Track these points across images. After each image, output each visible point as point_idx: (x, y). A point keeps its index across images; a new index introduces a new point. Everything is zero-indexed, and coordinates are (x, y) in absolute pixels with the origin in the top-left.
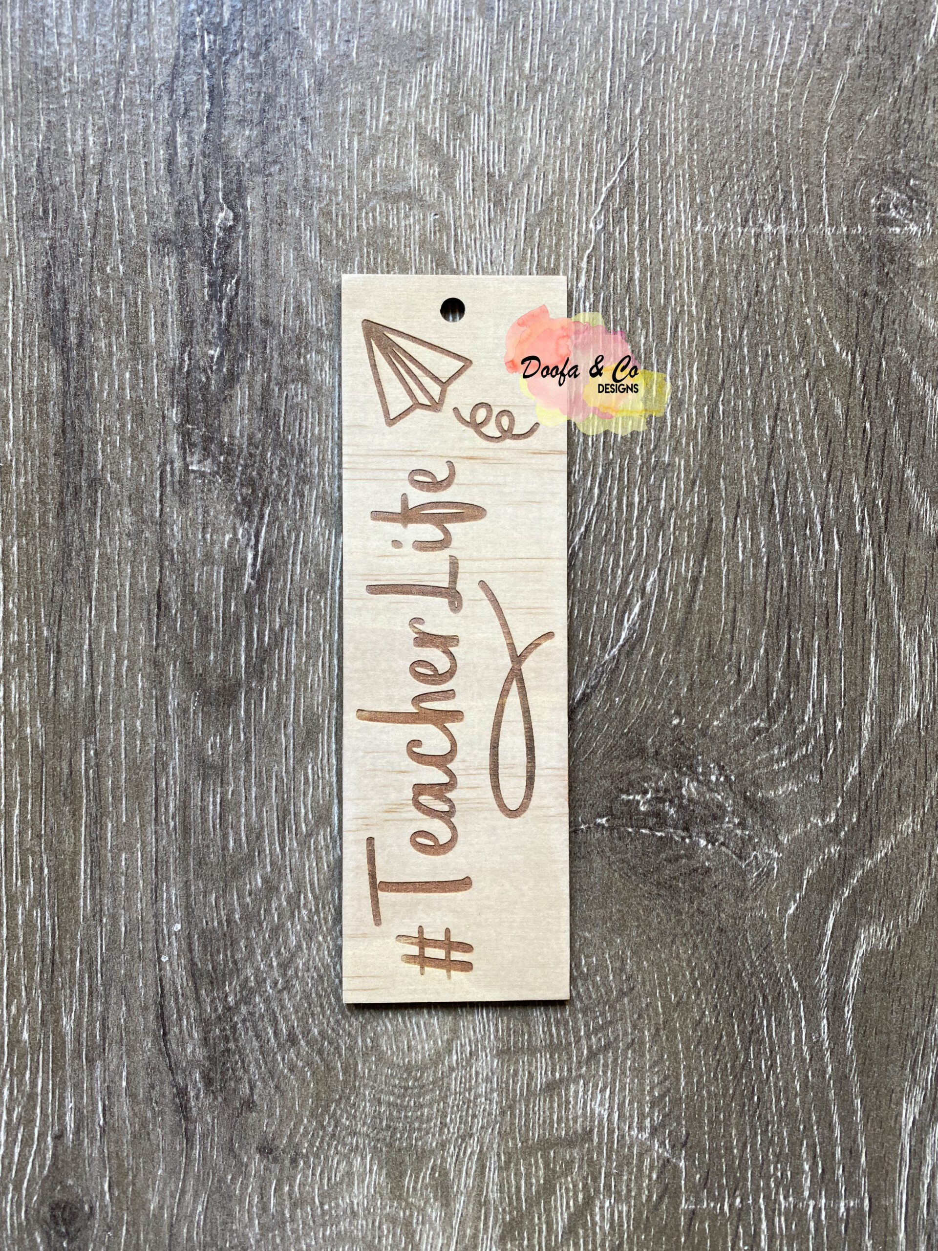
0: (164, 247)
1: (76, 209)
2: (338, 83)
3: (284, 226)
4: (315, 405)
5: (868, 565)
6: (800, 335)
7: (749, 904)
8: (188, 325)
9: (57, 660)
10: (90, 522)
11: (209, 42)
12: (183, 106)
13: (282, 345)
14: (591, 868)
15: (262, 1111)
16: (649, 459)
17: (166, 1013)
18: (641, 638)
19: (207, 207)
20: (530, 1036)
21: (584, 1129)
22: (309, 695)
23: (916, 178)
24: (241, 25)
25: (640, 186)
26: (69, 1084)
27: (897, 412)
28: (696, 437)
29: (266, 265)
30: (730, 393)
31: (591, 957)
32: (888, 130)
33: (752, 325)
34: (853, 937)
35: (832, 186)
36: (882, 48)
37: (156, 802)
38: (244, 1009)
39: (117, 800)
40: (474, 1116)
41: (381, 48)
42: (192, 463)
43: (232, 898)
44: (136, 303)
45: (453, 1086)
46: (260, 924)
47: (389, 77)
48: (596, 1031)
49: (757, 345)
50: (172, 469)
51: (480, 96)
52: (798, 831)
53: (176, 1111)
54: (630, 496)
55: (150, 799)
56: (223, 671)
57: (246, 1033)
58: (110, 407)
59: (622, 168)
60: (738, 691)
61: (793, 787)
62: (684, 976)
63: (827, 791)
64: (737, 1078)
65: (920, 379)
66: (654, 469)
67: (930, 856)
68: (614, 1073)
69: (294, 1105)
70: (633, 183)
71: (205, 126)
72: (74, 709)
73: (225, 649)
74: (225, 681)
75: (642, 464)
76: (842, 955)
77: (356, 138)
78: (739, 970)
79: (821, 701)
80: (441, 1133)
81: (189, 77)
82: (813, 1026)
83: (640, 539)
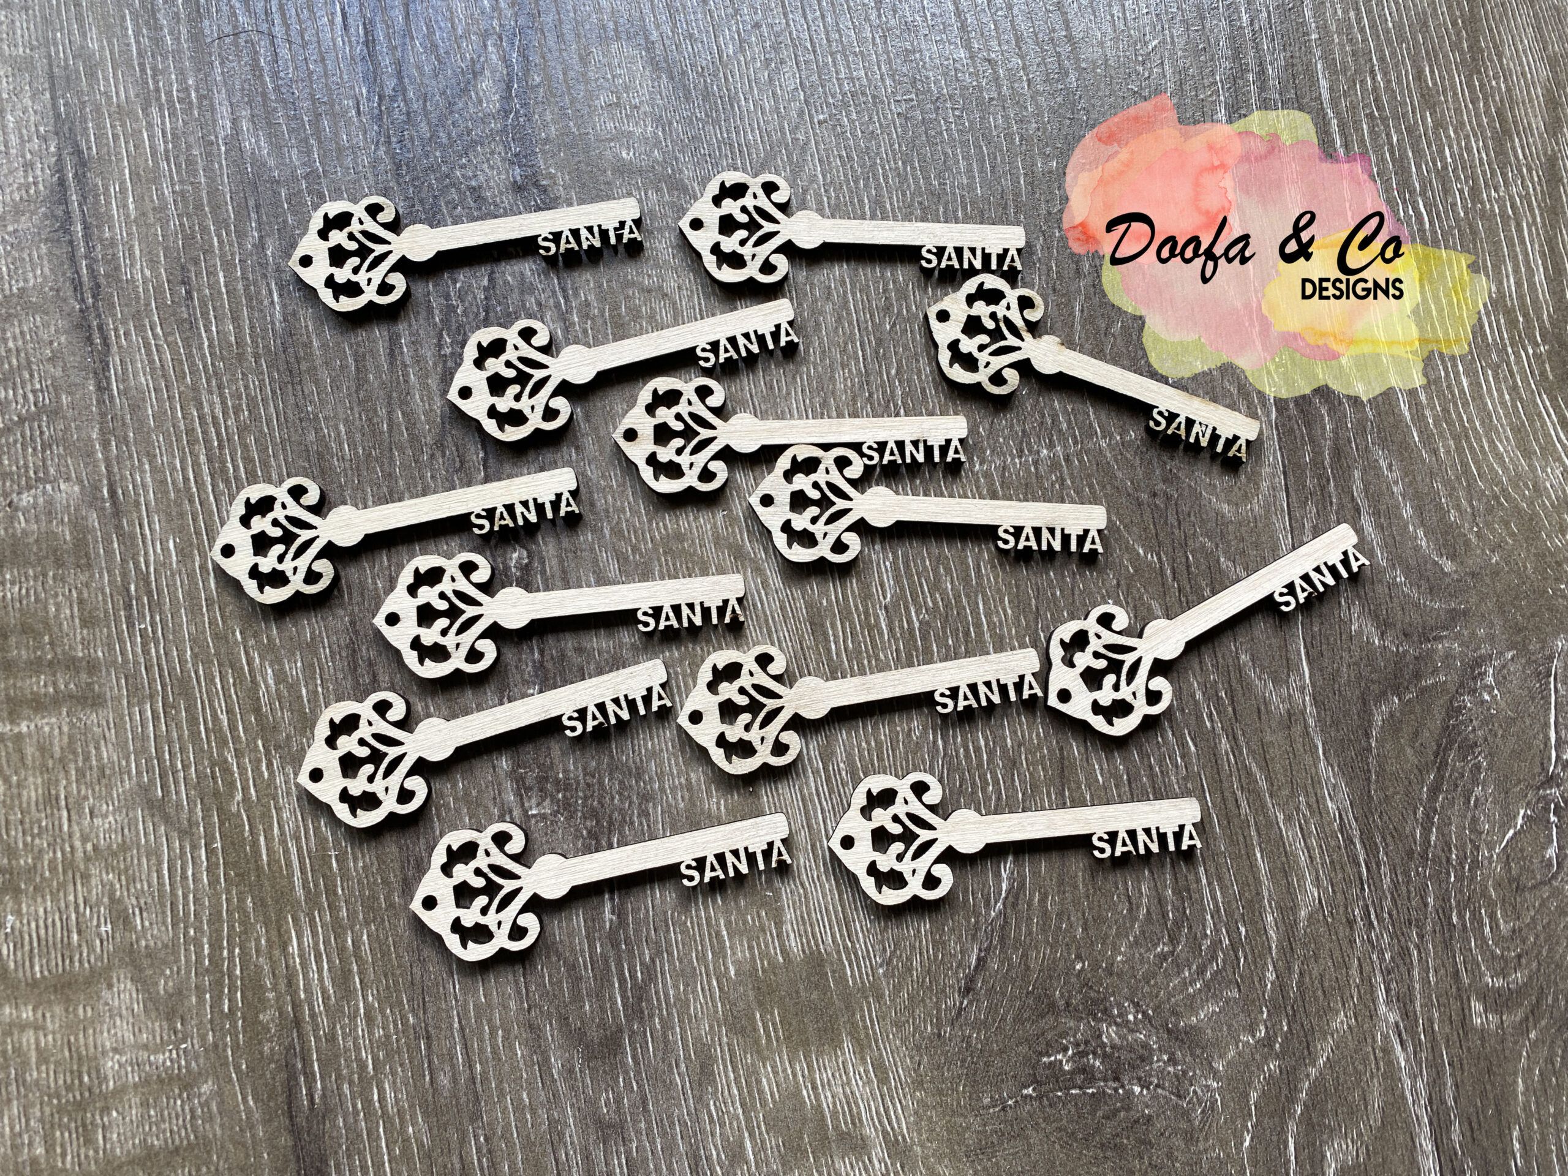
5: (1228, 760)
7: (1201, 1146)
9: (429, 1047)
14: (1029, 1145)
18: (1022, 885)
22: (694, 1025)
52: (1231, 1054)
60: (1134, 919)
61: (1213, 1008)
73: (599, 996)
79: (1218, 911)
83: (996, 782)
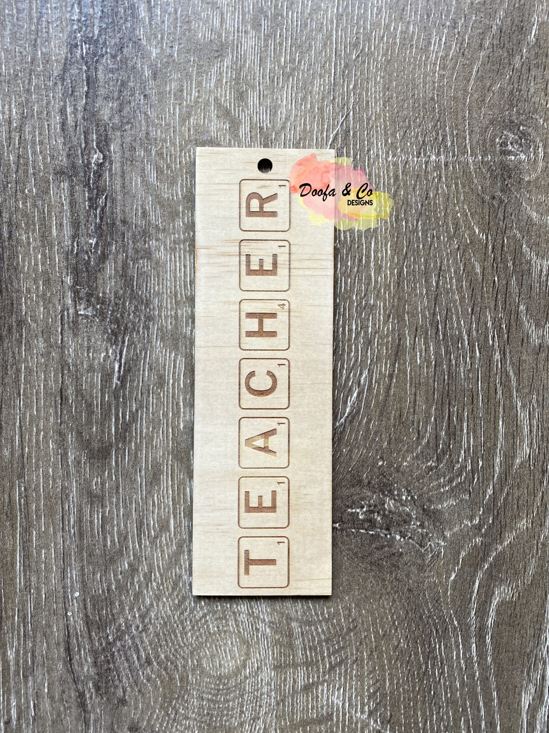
0: (60, 177)
1: (6, 154)
2: (166, 73)
3: (134, 162)
4: (155, 273)
6: (453, 224)
8: (76, 225)
10: (19, 347)
11: (86, 49)
12: (70, 89)
13: (134, 236)
15: (130, 705)
16: (361, 303)
17: (71, 647)
19: (87, 151)
20: (294, 657)
21: (328, 713)
23: (524, 125)
24: (105, 38)
25: (353, 133)
26: (12, 691)
27: (514, 271)
28: (390, 288)
29: (123, 187)
30: (410, 260)
31: (331, 608)
32: (506, 95)
33: (424, 218)
34: (491, 593)
35: (472, 131)
36: (502, 45)
37: (63, 518)
38: (118, 644)
39: (39, 517)
40: (260, 706)
41: (192, 51)
42: (80, 310)
43: (110, 576)
44: (44, 212)
45: (247, 688)
46: (128, 592)
47: (197, 69)
48: (334, 653)
49: (427, 230)
50: (68, 313)
51: (254, 79)
53: (78, 706)
54: (350, 325)
55: (59, 517)
56: (101, 437)
57: (120, 658)
58: (30, 276)
59: (342, 122)
62: (387, 618)
63: (473, 504)
64: (421, 681)
65: (528, 249)
66: (365, 308)
67: (537, 543)
68: (345, 679)
69: (150, 702)
70: (349, 131)
71: (84, 101)
72: (11, 462)
74: (102, 444)
75: (357, 305)
76: (484, 604)
77: (178, 107)
78: (421, 614)
80: (240, 717)
81: (74, 71)
82: (467, 648)
